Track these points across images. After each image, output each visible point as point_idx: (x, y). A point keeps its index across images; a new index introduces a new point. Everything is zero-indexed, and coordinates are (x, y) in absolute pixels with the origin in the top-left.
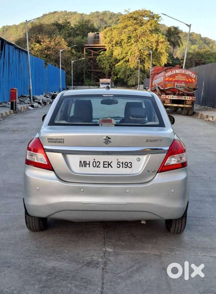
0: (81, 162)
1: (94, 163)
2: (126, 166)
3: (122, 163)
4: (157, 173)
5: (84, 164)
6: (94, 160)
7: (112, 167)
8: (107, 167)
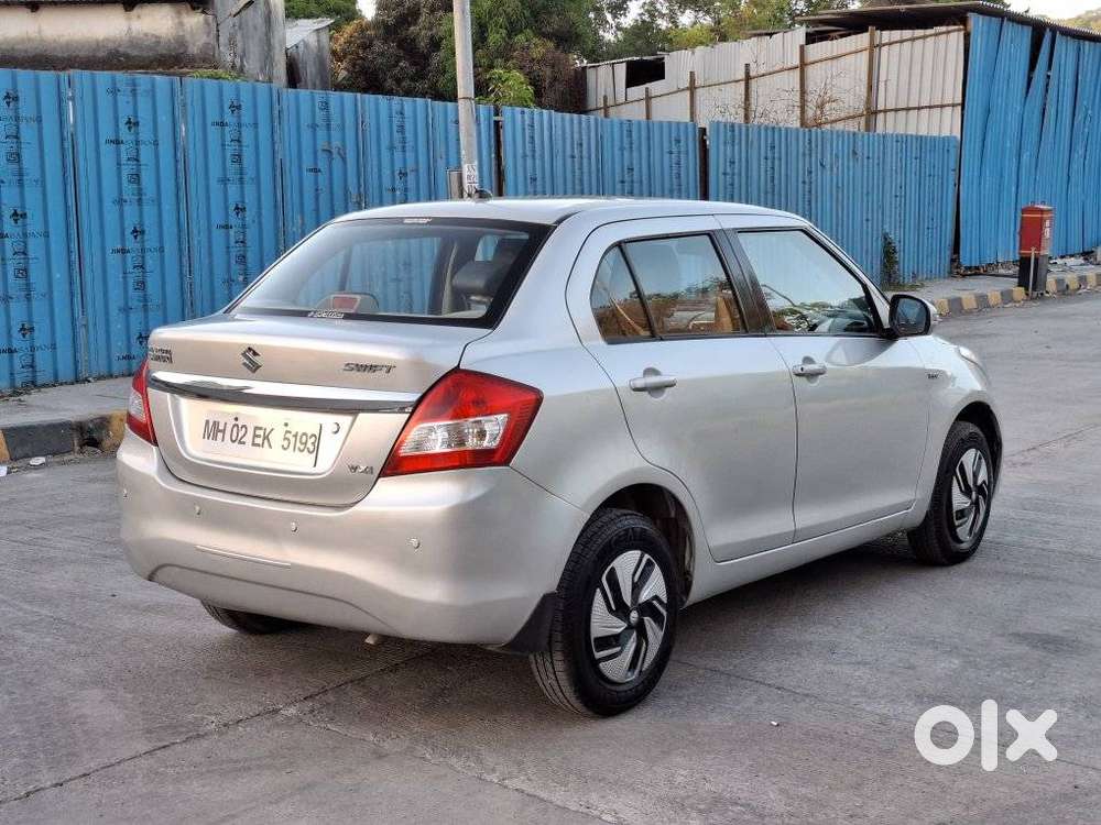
0: (207, 422)
1: (235, 429)
2: (302, 447)
3: (295, 436)
4: (379, 477)
5: (213, 430)
6: (236, 419)
7: (270, 446)
8: (258, 445)
